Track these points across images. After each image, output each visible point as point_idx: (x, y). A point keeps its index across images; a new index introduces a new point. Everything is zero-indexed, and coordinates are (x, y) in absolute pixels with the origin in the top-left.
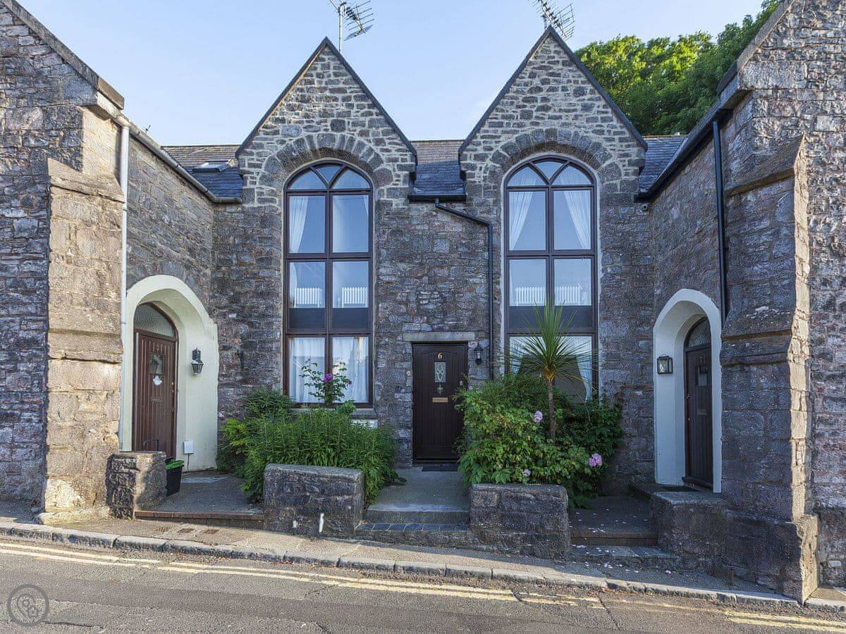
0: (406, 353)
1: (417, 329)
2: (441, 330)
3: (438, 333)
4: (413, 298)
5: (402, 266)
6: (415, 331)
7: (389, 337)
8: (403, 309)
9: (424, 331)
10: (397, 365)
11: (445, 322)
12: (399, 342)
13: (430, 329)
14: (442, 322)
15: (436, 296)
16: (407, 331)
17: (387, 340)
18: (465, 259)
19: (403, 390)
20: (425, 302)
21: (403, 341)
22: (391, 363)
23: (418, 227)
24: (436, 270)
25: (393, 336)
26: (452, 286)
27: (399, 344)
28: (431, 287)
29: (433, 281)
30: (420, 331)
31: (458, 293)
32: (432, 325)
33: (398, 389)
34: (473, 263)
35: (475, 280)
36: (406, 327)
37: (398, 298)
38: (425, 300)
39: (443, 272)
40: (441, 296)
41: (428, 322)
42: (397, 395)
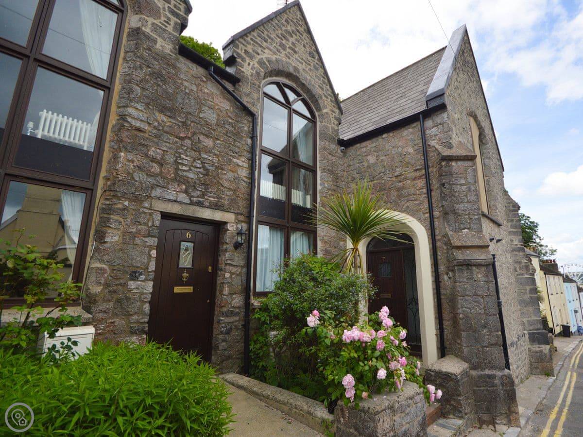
0: (153, 225)
1: (171, 198)
2: (200, 204)
3: (197, 208)
4: (170, 159)
5: (162, 117)
6: (169, 200)
7: (129, 200)
8: (156, 168)
9: (181, 203)
10: (138, 241)
11: (206, 197)
12: (145, 210)
13: (187, 201)
14: (203, 196)
15: (198, 165)
16: (158, 198)
17: (126, 203)
18: (231, 137)
19: (143, 277)
20: (184, 168)
21: (150, 209)
22: (129, 238)
23: (186, 84)
24: (202, 137)
25: (136, 199)
26: (216, 160)
27: (144, 213)
28: (195, 154)
29: (197, 148)
30: (176, 201)
31: (222, 169)
32: (191, 197)
33: (134, 276)
34: (238, 144)
35: (238, 161)
36: (157, 192)
37: (151, 153)
38: (186, 165)
39: (208, 142)
40: (204, 167)
41: (186, 192)
42: (132, 284)
